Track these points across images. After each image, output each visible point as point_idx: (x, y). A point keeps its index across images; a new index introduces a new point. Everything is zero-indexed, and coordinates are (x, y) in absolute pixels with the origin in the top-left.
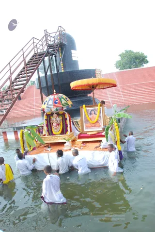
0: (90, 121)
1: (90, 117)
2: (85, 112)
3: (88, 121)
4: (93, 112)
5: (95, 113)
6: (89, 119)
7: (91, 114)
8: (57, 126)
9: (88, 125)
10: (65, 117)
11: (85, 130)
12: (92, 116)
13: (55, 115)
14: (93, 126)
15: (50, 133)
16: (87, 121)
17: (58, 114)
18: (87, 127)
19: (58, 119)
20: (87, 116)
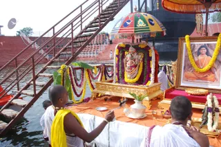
0: (196, 67)
1: (196, 59)
2: (186, 50)
3: (191, 66)
4: (204, 51)
5: (207, 54)
6: (193, 63)
7: (199, 53)
8: (133, 68)
9: (190, 73)
10: (148, 54)
11: (182, 84)
12: (200, 57)
13: (131, 49)
14: (199, 79)
15: (121, 78)
16: (188, 66)
17: (137, 49)
18: (187, 78)
19: (135, 56)
20: (190, 57)
